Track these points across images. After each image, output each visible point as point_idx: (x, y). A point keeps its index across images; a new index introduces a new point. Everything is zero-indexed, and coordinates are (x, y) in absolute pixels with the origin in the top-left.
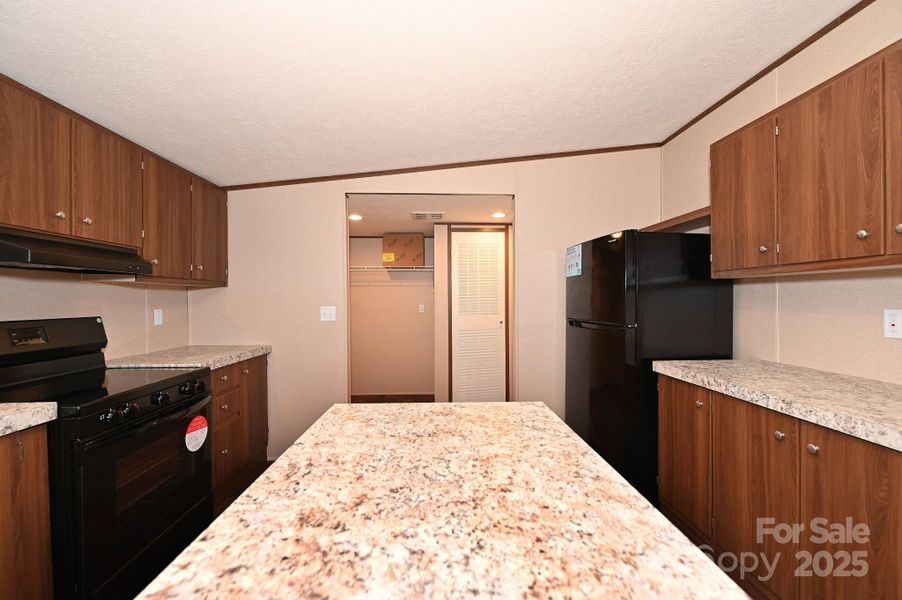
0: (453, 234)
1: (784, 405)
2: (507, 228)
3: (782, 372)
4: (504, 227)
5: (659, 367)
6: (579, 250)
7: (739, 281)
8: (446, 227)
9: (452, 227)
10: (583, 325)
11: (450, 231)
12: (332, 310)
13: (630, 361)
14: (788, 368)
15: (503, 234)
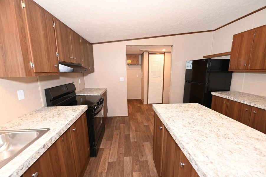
0: (149, 55)
1: (249, 103)
2: (165, 53)
3: (244, 95)
4: (164, 53)
5: (213, 93)
6: (192, 62)
7: (234, 72)
8: (147, 53)
9: (149, 53)
10: (190, 82)
11: (149, 54)
12: (123, 78)
13: (206, 92)
14: (245, 94)
15: (164, 55)
